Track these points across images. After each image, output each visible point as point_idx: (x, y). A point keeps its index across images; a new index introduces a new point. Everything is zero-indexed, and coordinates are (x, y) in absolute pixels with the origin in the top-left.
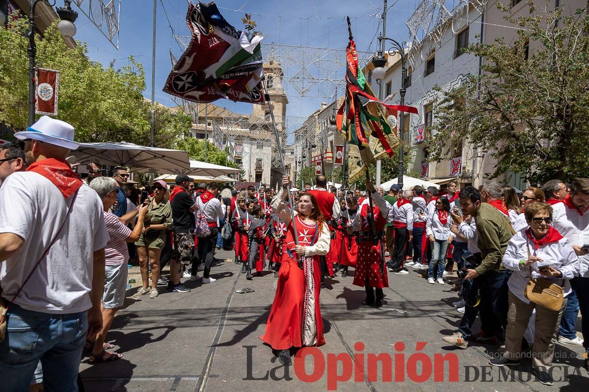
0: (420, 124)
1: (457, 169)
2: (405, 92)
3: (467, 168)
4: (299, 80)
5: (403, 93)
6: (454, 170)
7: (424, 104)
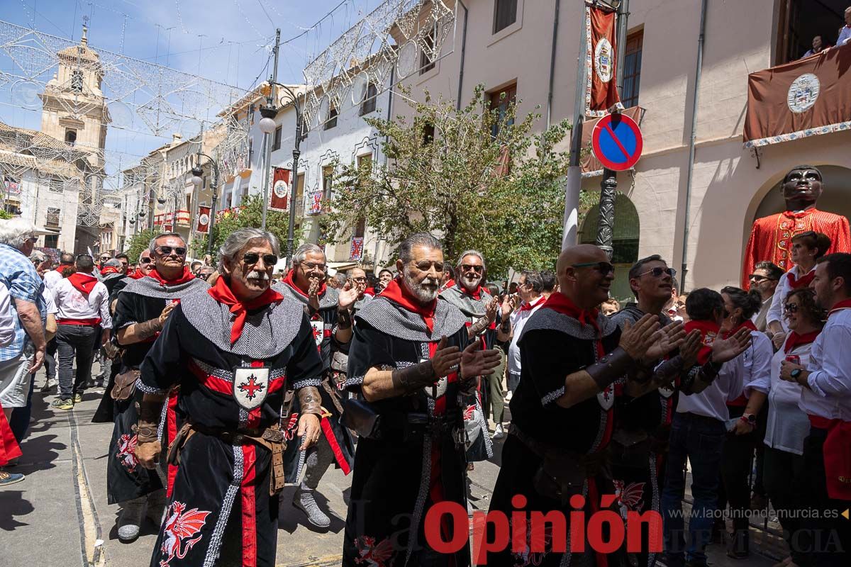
0: (317, 190)
1: (358, 253)
2: (299, 154)
3: (369, 252)
4: (152, 111)
5: (296, 155)
6: (354, 253)
7: (323, 165)
